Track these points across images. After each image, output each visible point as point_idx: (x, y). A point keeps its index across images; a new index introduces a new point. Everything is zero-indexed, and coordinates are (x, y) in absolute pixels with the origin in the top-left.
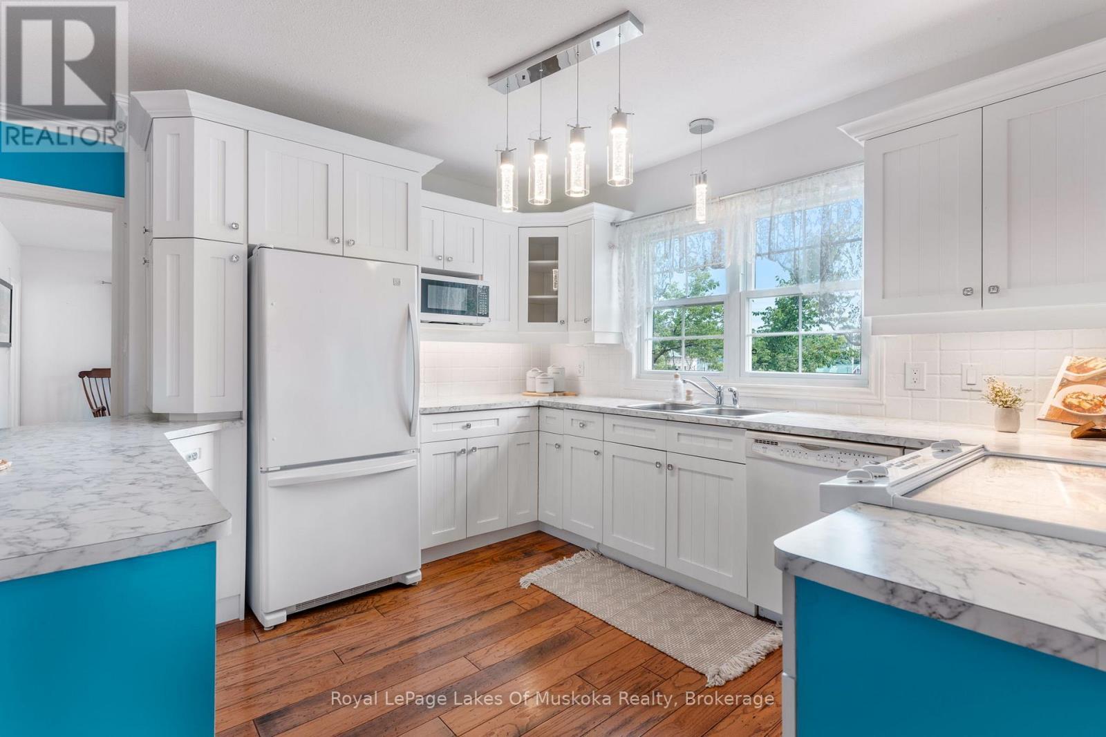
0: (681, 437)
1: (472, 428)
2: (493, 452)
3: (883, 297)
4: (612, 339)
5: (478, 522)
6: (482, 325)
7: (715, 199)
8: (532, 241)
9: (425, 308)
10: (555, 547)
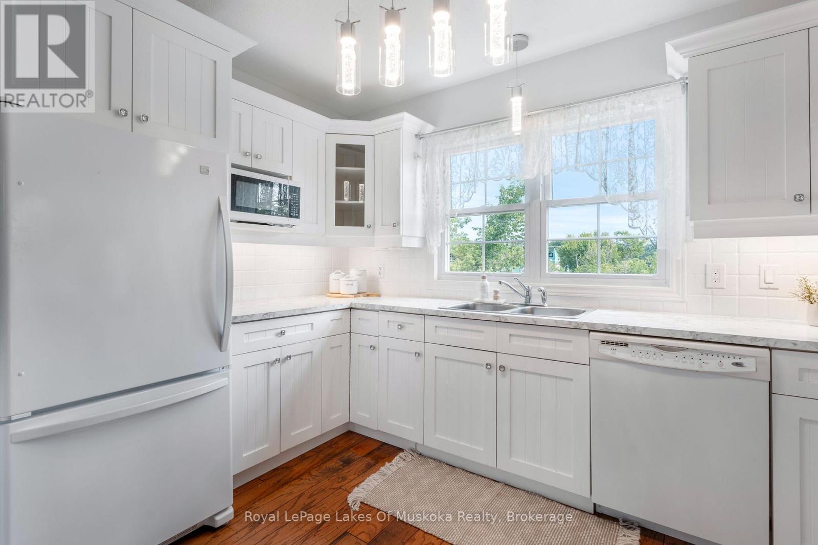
0: (513, 338)
1: (286, 334)
2: (307, 358)
3: (709, 204)
4: (416, 243)
5: (292, 434)
6: (292, 226)
7: (529, 113)
8: (340, 148)
9: (234, 207)
10: (371, 449)
